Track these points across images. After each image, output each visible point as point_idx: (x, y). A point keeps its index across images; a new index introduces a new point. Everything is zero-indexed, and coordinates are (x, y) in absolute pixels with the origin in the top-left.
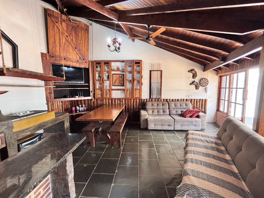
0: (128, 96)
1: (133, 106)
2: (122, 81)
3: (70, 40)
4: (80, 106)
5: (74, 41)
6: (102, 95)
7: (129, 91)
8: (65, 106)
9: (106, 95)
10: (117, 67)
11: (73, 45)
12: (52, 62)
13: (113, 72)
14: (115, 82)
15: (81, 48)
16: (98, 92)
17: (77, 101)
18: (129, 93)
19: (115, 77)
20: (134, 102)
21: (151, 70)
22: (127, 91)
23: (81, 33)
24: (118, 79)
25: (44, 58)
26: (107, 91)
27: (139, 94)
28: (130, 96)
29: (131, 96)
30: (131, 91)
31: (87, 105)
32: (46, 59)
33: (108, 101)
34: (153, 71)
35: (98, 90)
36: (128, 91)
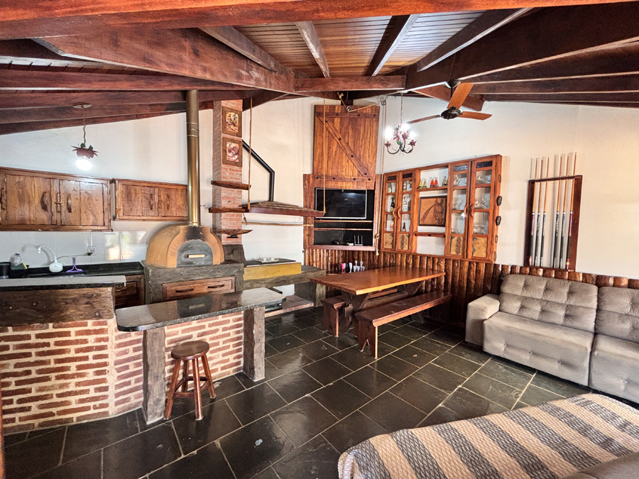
0: (453, 253)
1: (468, 279)
2: (442, 213)
3: (344, 144)
4: (356, 262)
5: (350, 145)
6: (394, 243)
7: (456, 238)
8: (332, 259)
9: (402, 244)
10: (432, 181)
11: (348, 152)
12: (316, 186)
13: (422, 194)
14: (424, 217)
15: (362, 154)
16: (388, 238)
17: (353, 251)
18: (457, 246)
19: (426, 206)
20: (470, 269)
21: (533, 178)
22: (452, 238)
23: (365, 125)
24: (432, 209)
25: (306, 182)
26: (403, 236)
27: (484, 250)
28: (458, 252)
29: (460, 254)
30: (462, 238)
31: (367, 263)
32: (309, 183)
33: (405, 258)
34: (541, 181)
35: (388, 234)
36: (454, 240)
